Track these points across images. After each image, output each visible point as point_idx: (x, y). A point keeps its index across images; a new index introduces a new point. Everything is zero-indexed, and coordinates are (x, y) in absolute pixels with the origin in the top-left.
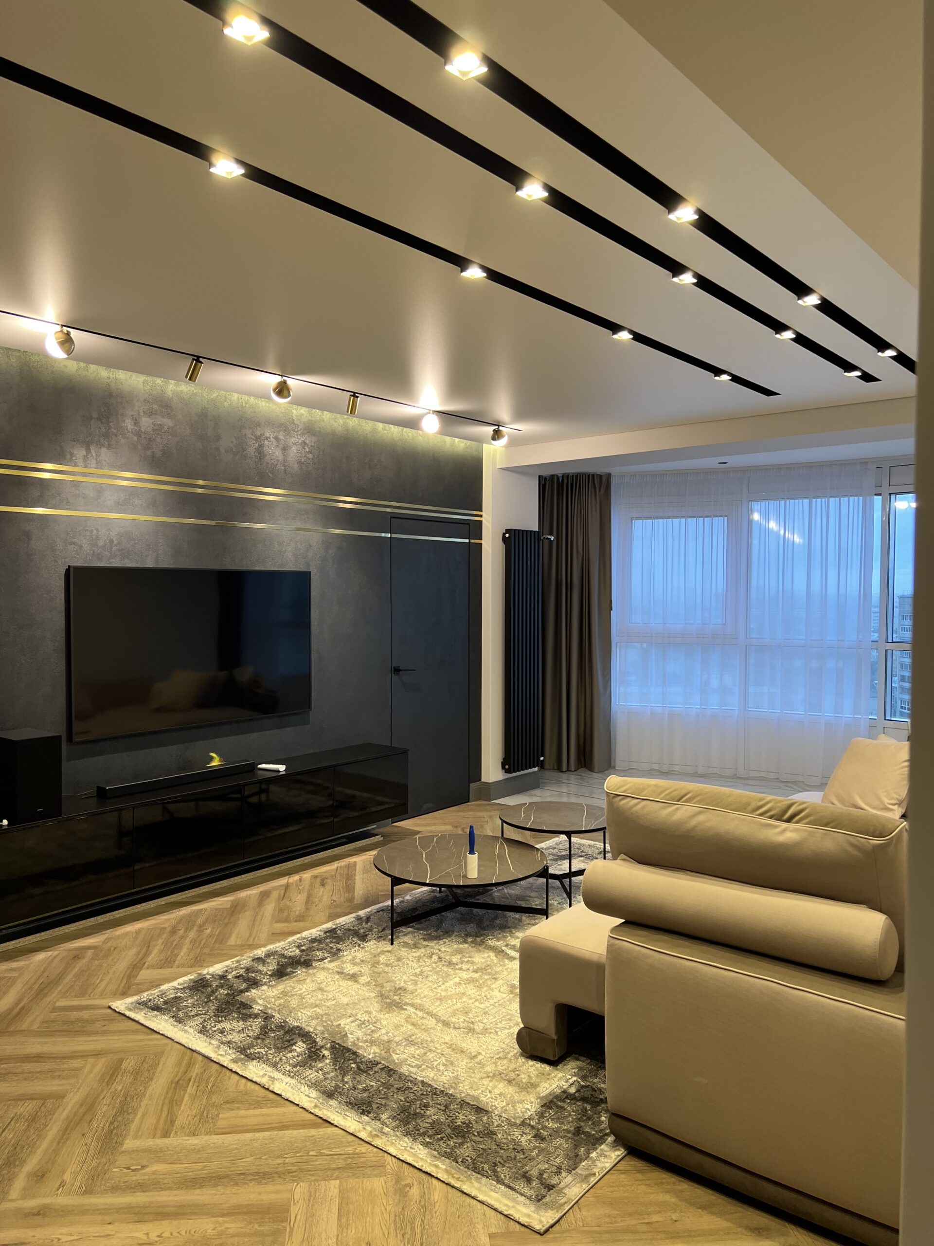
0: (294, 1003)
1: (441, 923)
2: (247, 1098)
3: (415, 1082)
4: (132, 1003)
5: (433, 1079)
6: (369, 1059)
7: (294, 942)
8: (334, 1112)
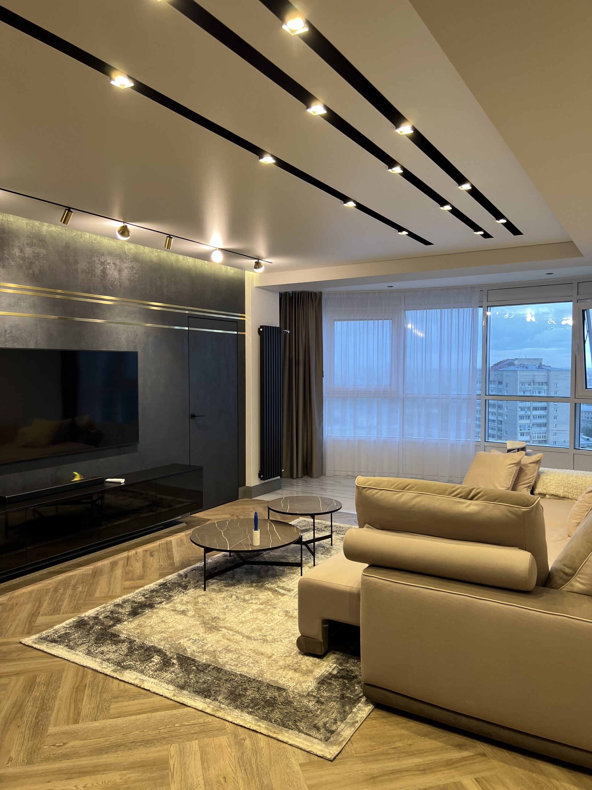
0: (147, 631)
1: (235, 576)
2: (127, 694)
3: (235, 675)
4: (36, 639)
5: (247, 672)
6: (203, 663)
7: (140, 592)
8: (186, 698)
